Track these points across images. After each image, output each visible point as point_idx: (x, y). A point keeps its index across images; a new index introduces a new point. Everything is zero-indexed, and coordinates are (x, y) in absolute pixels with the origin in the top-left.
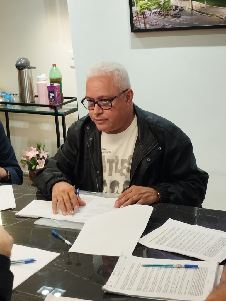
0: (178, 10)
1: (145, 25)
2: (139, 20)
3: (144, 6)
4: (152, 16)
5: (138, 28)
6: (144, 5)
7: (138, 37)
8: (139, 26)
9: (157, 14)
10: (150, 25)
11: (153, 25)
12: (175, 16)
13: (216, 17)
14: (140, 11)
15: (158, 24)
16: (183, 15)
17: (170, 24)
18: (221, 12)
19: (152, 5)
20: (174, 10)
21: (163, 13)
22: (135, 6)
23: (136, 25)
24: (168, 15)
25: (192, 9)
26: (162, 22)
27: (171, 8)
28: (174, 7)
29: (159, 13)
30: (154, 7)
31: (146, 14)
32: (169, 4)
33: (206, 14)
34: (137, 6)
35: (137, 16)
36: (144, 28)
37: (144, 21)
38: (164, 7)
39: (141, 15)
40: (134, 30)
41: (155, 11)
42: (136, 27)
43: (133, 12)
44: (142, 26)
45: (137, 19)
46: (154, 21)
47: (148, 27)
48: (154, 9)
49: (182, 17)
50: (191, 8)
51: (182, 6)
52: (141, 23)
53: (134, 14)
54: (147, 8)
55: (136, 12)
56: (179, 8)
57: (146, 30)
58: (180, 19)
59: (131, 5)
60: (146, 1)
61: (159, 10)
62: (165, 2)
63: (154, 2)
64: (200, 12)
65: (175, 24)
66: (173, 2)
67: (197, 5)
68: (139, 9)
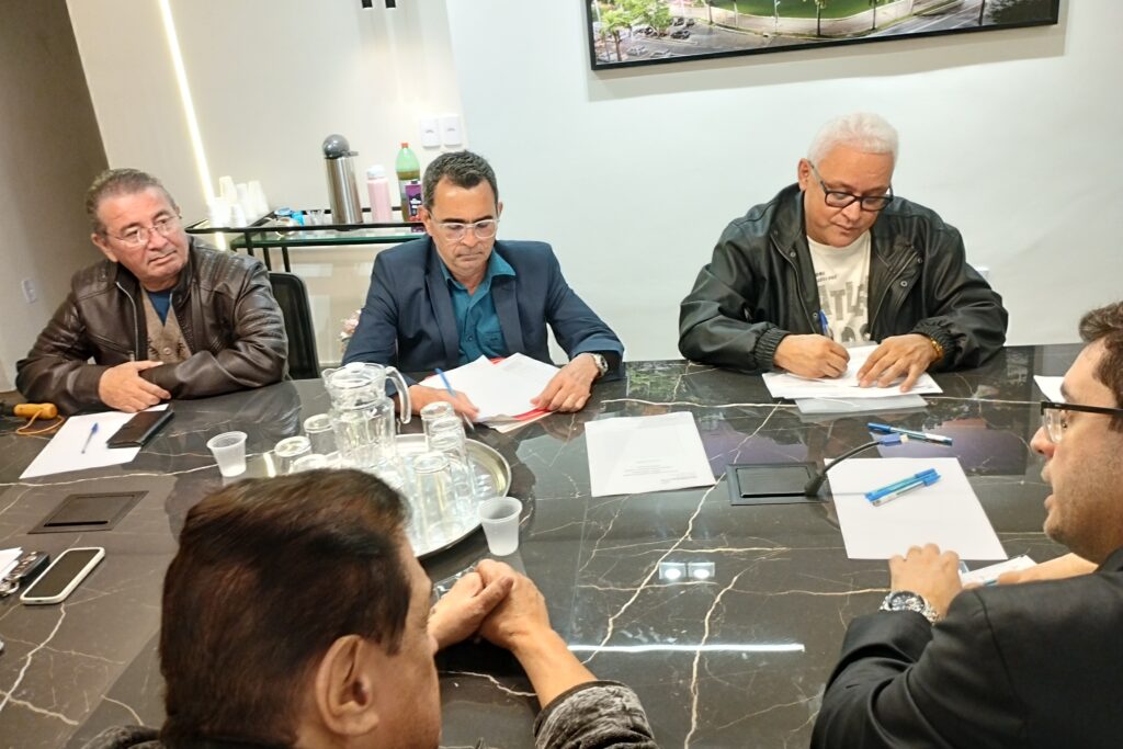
0: (685, 25)
1: (619, 56)
2: (606, 47)
3: (616, 20)
4: (633, 39)
5: (605, 62)
7: (603, 77)
8: (606, 58)
9: (644, 34)
10: (630, 54)
11: (635, 55)
12: (678, 36)
13: (755, 34)
14: (609, 30)
15: (646, 52)
16: (694, 34)
17: (668, 52)
18: (764, 26)
19: (632, 17)
20: (676, 25)
21: (655, 31)
22: (597, 20)
23: (600, 57)
24: (665, 35)
25: (711, 22)
26: (652, 48)
27: (670, 22)
28: (676, 20)
29: (647, 32)
30: (636, 21)
31: (621, 34)
32: (666, 15)
33: (737, 29)
34: (602, 19)
35: (603, 37)
36: (617, 61)
37: (617, 48)
38: (656, 20)
39: (610, 37)
40: (597, 66)
41: (639, 27)
42: (600, 60)
43: (595, 32)
44: (613, 58)
45: (603, 44)
46: (636, 48)
47: (625, 58)
48: (636, 25)
49: (691, 37)
50: (708, 19)
51: (691, 16)
52: (610, 52)
53: (597, 36)
54: (623, 24)
55: (600, 32)
56: (686, 21)
57: (620, 65)
58: (688, 40)
59: (591, 17)
60: (621, 10)
61: (646, 26)
62: (659, 10)
63: (637, 11)
64: (726, 27)
65: (677, 50)
66: (675, 11)
67: (719, 13)
68: (605, 25)
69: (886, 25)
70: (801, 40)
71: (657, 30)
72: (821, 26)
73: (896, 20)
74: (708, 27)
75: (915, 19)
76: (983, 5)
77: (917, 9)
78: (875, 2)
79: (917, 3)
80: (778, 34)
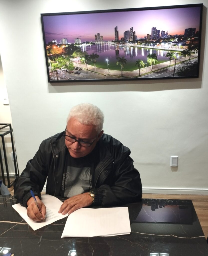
0: (79, 70)
1: (57, 78)
2: (53, 75)
4: (62, 73)
5: (53, 80)
6: (56, 66)
7: (53, 85)
8: (53, 79)
9: (65, 72)
10: (61, 78)
11: (63, 78)
12: (77, 73)
13: (102, 74)
14: (54, 69)
15: (66, 78)
16: (82, 73)
17: (74, 78)
18: (104, 72)
19: (61, 66)
20: (76, 69)
21: (69, 71)
24: (72, 73)
26: (68, 77)
27: (74, 68)
29: (66, 71)
31: (58, 71)
32: (72, 66)
33: (96, 72)
34: (51, 66)
35: (52, 72)
36: (57, 80)
37: (57, 76)
38: (69, 67)
39: (54, 72)
40: (51, 81)
41: (63, 70)
42: (51, 79)
43: (49, 70)
44: (56, 79)
46: (63, 76)
47: (59, 79)
48: (63, 68)
49: (81, 74)
50: (86, 69)
51: (81, 67)
52: (54, 77)
53: (50, 71)
55: (51, 70)
56: (79, 68)
58: (80, 75)
59: (48, 65)
60: (57, 63)
61: (66, 69)
62: (70, 64)
63: (63, 64)
64: (92, 71)
65: (77, 78)
66: (75, 65)
67: (90, 67)
68: (53, 68)
69: (143, 75)
70: (116, 78)
72: (123, 73)
73: (147, 73)
74: (86, 71)
75: (152, 73)
76: (175, 70)
77: (153, 70)
78: (140, 67)
79: (153, 68)
80: (109, 75)
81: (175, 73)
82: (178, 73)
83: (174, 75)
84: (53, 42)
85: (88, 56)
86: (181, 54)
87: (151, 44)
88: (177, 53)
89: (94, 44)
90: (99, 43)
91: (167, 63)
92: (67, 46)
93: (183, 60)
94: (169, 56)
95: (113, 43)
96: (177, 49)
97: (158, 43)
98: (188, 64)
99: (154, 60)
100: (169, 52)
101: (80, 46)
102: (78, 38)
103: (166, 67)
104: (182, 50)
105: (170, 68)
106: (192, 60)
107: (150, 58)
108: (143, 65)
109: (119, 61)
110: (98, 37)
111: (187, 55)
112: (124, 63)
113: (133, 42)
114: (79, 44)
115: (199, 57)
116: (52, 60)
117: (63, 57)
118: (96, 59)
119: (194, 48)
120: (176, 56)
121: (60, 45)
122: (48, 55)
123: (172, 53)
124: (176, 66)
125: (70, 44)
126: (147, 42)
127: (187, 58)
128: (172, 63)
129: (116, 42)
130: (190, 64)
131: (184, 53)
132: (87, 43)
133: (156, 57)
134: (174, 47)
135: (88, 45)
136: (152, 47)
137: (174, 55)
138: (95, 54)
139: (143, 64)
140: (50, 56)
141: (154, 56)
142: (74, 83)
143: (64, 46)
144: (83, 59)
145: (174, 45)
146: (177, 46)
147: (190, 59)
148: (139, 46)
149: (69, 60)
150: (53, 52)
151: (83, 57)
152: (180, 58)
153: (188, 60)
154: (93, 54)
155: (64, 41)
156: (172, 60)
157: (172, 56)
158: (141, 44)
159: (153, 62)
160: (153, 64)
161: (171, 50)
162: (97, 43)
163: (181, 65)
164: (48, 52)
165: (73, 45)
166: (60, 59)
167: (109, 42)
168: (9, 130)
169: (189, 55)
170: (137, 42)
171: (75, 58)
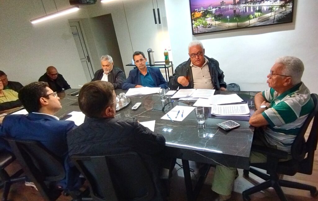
0: (210, 25)
2: (195, 30)
4: (200, 28)
7: (195, 36)
8: (195, 32)
10: (200, 31)
12: (209, 27)
17: (207, 31)
18: (226, 25)
24: (207, 27)
25: (216, 24)
26: (204, 30)
27: (207, 25)
29: (203, 27)
31: (198, 27)
33: (221, 26)
35: (195, 28)
37: (197, 30)
40: (194, 34)
44: (197, 32)
46: (201, 30)
47: (199, 32)
48: (201, 25)
51: (211, 23)
53: (194, 28)
54: (198, 25)
57: (198, 34)
58: (211, 28)
59: (192, 24)
60: (198, 23)
61: (203, 26)
62: (205, 22)
63: (201, 23)
64: (219, 25)
65: (209, 30)
66: (208, 22)
67: (217, 22)
68: (195, 26)
69: (252, 24)
70: (234, 28)
71: (205, 26)
72: (238, 24)
73: (254, 23)
74: (215, 25)
75: (258, 23)
76: (274, 19)
77: (259, 20)
78: (249, 19)
79: (259, 19)
80: (229, 26)
81: (275, 20)
82: (277, 21)
83: (274, 22)
84: (196, 10)
85: (216, 16)
86: (279, 8)
87: (258, 3)
88: (276, 7)
89: (220, 8)
90: (223, 7)
91: (269, 15)
92: (204, 11)
93: (281, 11)
94: (271, 10)
95: (232, 6)
96: (276, 4)
97: (262, 2)
98: (284, 13)
99: (260, 14)
100: (271, 7)
101: (211, 10)
102: (210, 6)
103: (268, 17)
104: (280, 4)
105: (271, 18)
106: (287, 11)
107: (257, 12)
108: (252, 18)
109: (236, 17)
110: (222, 3)
111: (283, 8)
112: (239, 18)
113: (245, 3)
114: (211, 9)
115: (293, 8)
116: (195, 21)
117: (201, 18)
118: (221, 17)
119: (289, 2)
120: (276, 9)
121: (200, 12)
122: (193, 18)
123: (272, 8)
124: (276, 16)
125: (205, 10)
126: (255, 2)
127: (284, 9)
128: (273, 14)
129: (234, 5)
130: (286, 13)
131: (281, 6)
132: (216, 8)
133: (261, 11)
134: (275, 3)
135: (216, 9)
136: (258, 5)
137: (274, 9)
138: (220, 14)
139: (252, 16)
140: (193, 19)
141: (260, 11)
142: (208, 34)
143: (202, 12)
144: (213, 18)
145: (274, 2)
146: (276, 2)
147: (286, 10)
148: (249, 5)
149: (205, 20)
150: (195, 16)
151: (213, 17)
152: (278, 10)
153: (284, 11)
154: (219, 14)
155: (202, 9)
156: (272, 12)
157: (272, 9)
158: (250, 4)
159: (259, 15)
160: (259, 16)
161: (272, 6)
162: (222, 7)
163: (279, 15)
164: (192, 16)
165: (207, 10)
166: (199, 20)
167: (229, 5)
168: (171, 65)
169: (286, 7)
170: (248, 3)
171: (208, 18)
